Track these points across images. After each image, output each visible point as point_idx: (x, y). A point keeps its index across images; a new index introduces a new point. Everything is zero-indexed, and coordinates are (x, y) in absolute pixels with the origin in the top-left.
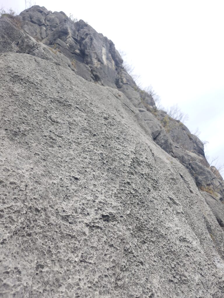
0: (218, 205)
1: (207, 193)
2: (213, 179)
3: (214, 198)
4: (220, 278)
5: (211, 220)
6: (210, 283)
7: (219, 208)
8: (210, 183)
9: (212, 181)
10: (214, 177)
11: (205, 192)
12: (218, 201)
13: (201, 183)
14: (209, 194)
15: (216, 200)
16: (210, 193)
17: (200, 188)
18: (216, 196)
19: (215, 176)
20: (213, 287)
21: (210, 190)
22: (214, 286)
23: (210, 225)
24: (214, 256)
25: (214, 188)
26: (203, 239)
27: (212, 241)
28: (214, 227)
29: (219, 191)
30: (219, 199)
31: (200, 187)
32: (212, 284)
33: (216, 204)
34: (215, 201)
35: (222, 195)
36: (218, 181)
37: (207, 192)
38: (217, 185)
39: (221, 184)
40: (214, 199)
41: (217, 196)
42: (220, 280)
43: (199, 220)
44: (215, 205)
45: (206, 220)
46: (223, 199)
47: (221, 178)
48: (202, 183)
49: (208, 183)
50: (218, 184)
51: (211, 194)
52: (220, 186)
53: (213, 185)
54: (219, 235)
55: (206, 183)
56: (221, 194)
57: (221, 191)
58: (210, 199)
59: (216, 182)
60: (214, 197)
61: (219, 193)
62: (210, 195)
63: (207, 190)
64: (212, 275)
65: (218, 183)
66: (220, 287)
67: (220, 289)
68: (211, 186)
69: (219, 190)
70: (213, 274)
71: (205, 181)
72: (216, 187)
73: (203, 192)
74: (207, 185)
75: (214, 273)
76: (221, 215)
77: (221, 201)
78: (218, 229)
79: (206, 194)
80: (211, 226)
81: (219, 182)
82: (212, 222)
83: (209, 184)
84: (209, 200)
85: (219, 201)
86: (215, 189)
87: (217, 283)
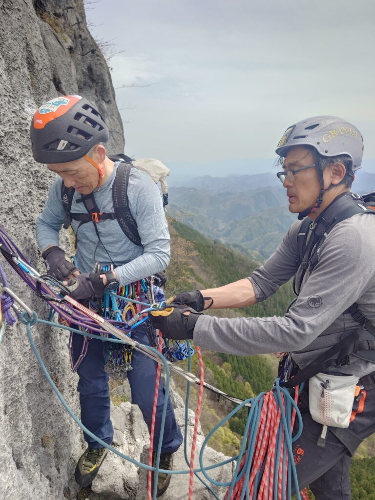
0: (62, 56)
1: (50, 28)
2: (68, 8)
3: (59, 41)
4: (23, 119)
5: (39, 55)
6: (6, 119)
7: (63, 62)
8: (62, 13)
9: (66, 12)
10: (71, 5)
11: (47, 24)
12: (64, 50)
13: (45, 5)
14: (53, 30)
15: (62, 45)
16: (55, 30)
17: (41, 14)
18: (64, 41)
19: (75, 5)
20: (8, 124)
21: (57, 25)
22: (10, 124)
23: (33, 60)
24: (25, 97)
25: (65, 25)
26: (13, 68)
27: (28, 79)
28: (40, 67)
29: (71, 35)
30: (68, 47)
31: (41, 12)
32: (9, 121)
33: (60, 52)
34: (60, 46)
35: (75, 43)
36: (76, 16)
37: (51, 26)
38: (71, 22)
39: (79, 23)
40: (59, 44)
41: (66, 41)
42: (22, 121)
43: (16, 39)
44: (58, 53)
45: (30, 49)
46: (73, 51)
47: (84, 16)
48: (47, 5)
49: (58, 12)
50: (75, 21)
51: (57, 32)
52: (76, 26)
53: (65, 18)
54: (45, 82)
55: (54, 9)
56: (73, 41)
57: (75, 36)
58: (51, 40)
59: (73, 16)
60: (61, 41)
61: (70, 37)
62: (53, 34)
63: (52, 24)
64: (13, 112)
65: (75, 19)
66: (21, 129)
67: (20, 132)
68: (61, 21)
69: (73, 32)
70: (13, 110)
71: (53, 5)
72: (69, 25)
73: (44, 23)
74: (55, 14)
75: (17, 110)
76: (62, 73)
77: (70, 52)
78: (46, 72)
79: (47, 28)
80: (34, 62)
81: (77, 19)
82: (39, 59)
83: (60, 13)
84: (50, 42)
85: (67, 51)
86: (67, 27)
87: (18, 123)
